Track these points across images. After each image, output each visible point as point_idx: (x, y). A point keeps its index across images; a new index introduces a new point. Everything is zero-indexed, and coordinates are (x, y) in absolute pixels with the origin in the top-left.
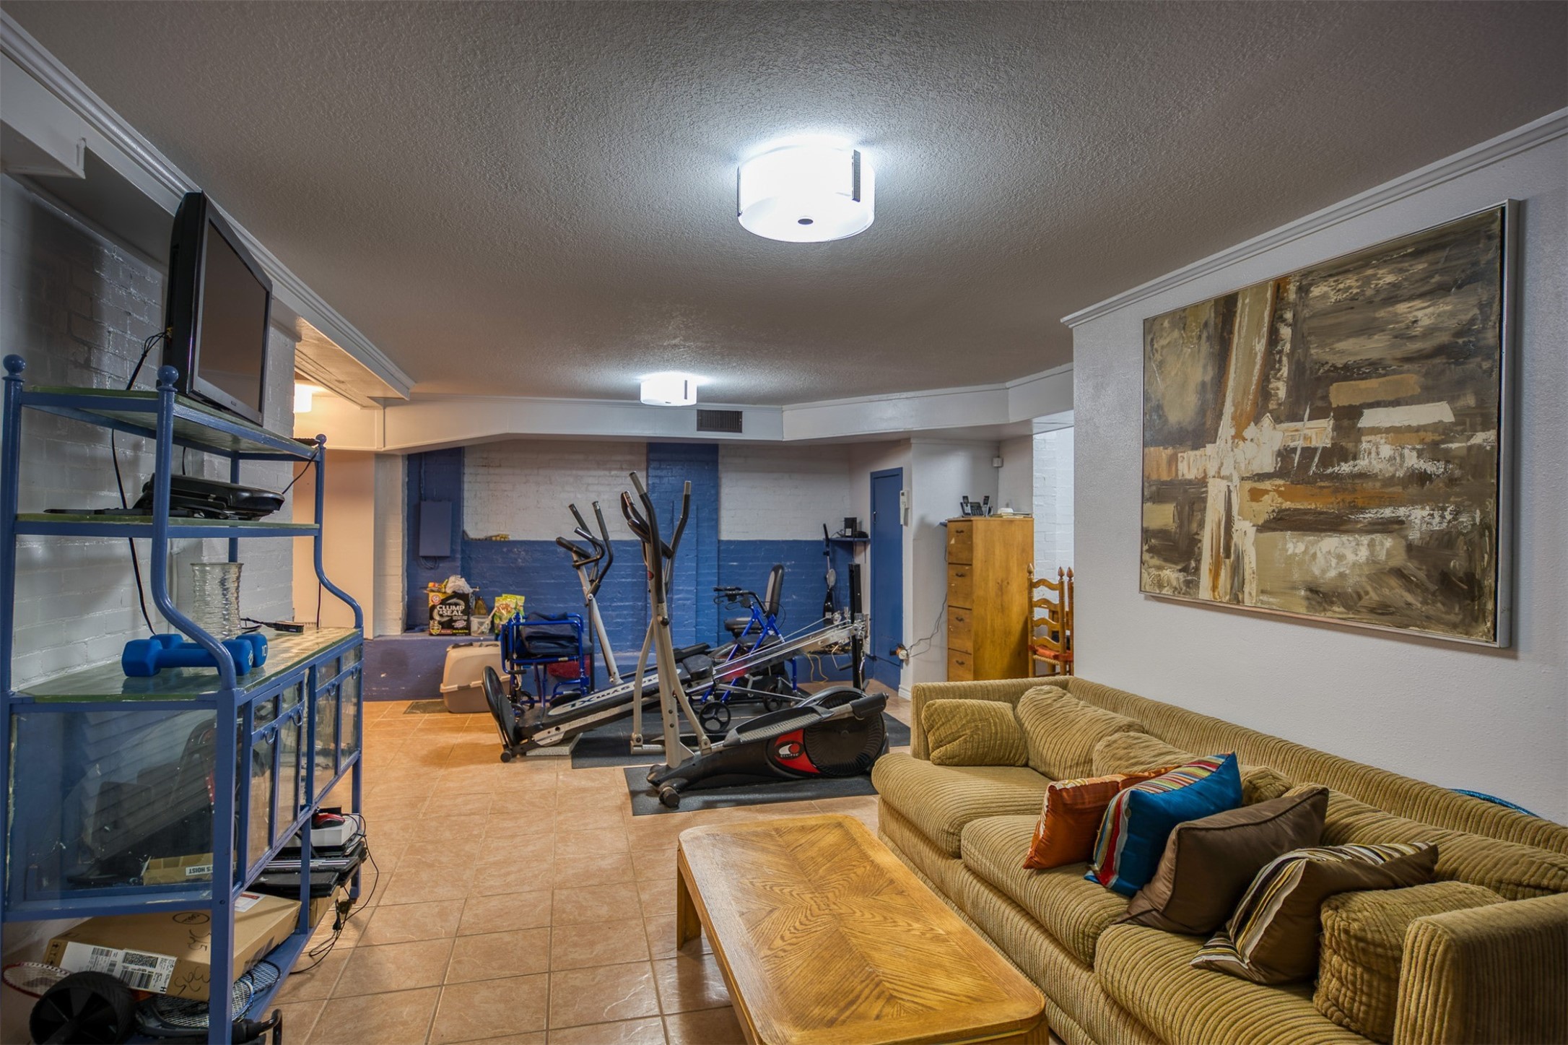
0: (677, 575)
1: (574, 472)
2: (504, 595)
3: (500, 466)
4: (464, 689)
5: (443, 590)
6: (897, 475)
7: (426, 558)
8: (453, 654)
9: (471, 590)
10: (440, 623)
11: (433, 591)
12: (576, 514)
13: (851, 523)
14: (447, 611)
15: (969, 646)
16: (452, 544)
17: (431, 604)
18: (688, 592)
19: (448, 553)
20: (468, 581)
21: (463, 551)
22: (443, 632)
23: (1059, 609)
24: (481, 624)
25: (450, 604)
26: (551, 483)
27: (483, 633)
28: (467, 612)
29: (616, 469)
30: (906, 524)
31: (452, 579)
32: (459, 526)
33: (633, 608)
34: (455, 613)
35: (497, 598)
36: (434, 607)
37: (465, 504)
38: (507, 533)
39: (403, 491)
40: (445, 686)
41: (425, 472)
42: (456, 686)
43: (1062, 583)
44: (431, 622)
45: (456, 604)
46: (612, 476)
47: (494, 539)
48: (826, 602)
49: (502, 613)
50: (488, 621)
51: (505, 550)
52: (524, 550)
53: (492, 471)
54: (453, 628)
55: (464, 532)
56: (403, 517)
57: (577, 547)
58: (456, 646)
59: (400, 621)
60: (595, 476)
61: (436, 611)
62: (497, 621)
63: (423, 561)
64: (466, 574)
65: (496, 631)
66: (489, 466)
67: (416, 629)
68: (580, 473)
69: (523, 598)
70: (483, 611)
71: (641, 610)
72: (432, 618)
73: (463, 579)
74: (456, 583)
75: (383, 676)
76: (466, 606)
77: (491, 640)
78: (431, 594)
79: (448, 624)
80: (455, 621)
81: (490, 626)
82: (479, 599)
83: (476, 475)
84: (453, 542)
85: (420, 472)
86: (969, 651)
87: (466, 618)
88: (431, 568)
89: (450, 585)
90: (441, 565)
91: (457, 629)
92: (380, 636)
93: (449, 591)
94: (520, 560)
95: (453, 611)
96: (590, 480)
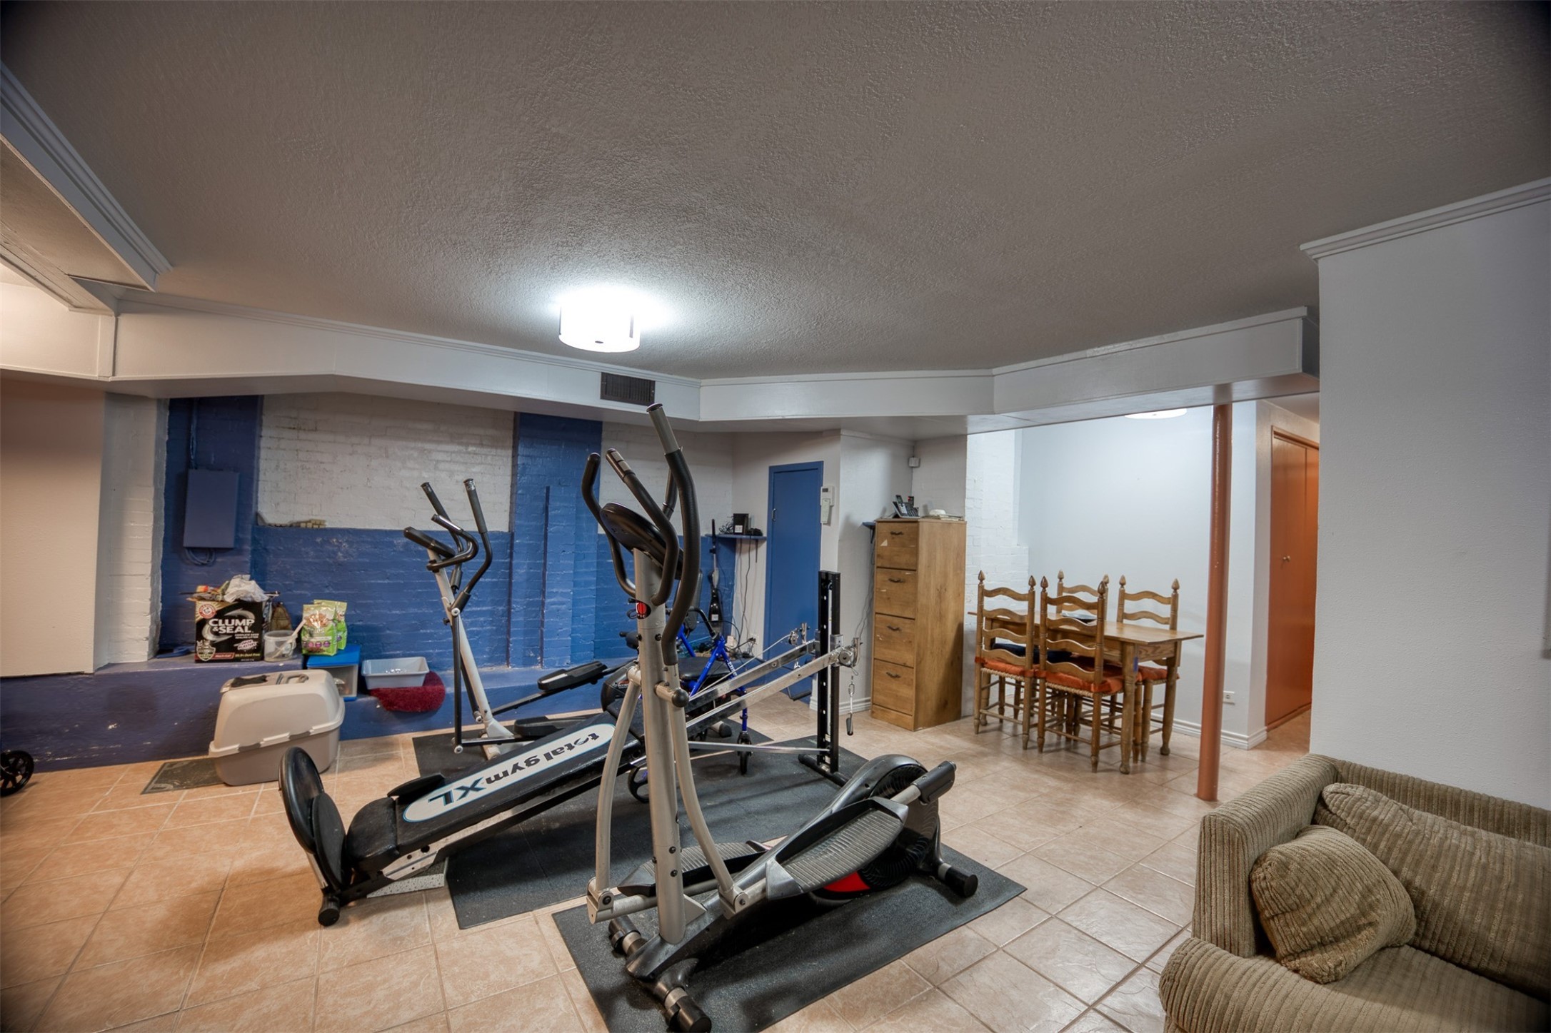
0: (550, 575)
1: (420, 445)
2: (316, 601)
3: (316, 430)
4: (251, 751)
5: (220, 598)
6: (815, 470)
7: (193, 550)
8: (233, 698)
9: (266, 597)
10: (213, 644)
11: (202, 599)
12: (432, 497)
13: (741, 519)
14: (225, 628)
15: (910, 658)
16: (237, 531)
17: (199, 617)
18: (563, 594)
19: (229, 543)
20: (262, 586)
21: (255, 541)
22: (219, 656)
23: (1027, 621)
24: (280, 644)
25: (230, 618)
26: (387, 457)
27: (283, 656)
28: (258, 627)
29: (474, 445)
30: (829, 523)
31: (235, 581)
32: (250, 506)
33: (492, 613)
34: (239, 629)
35: (306, 606)
36: (203, 623)
37: (262, 477)
38: (323, 518)
39: (157, 453)
40: (217, 747)
41: (197, 429)
42: (236, 746)
43: (1032, 594)
44: (199, 644)
45: (241, 618)
46: (469, 453)
47: (303, 525)
48: (712, 603)
49: (313, 627)
50: (291, 640)
51: (319, 540)
52: (347, 541)
53: (302, 435)
54: (235, 650)
55: (257, 515)
56: (157, 490)
57: (437, 542)
58: (239, 683)
59: (147, 643)
60: (447, 452)
61: (207, 628)
62: (305, 638)
63: (189, 555)
64: (259, 576)
65: (304, 652)
66: (299, 429)
67: (175, 651)
68: (428, 446)
69: (345, 604)
70: (284, 622)
71: (502, 616)
72: (200, 637)
73: (253, 582)
74: (242, 587)
75: (110, 727)
76: (256, 620)
77: (295, 668)
78: (200, 604)
79: (228, 645)
80: (240, 641)
81: (294, 646)
82: (278, 605)
83: (279, 439)
84: (239, 528)
85: (189, 429)
86: (908, 664)
87: (256, 636)
88: (203, 564)
89: (231, 590)
90: (219, 560)
91: (242, 652)
92: (109, 666)
93: (230, 599)
94: (340, 554)
95: (235, 627)
96: (441, 457)
